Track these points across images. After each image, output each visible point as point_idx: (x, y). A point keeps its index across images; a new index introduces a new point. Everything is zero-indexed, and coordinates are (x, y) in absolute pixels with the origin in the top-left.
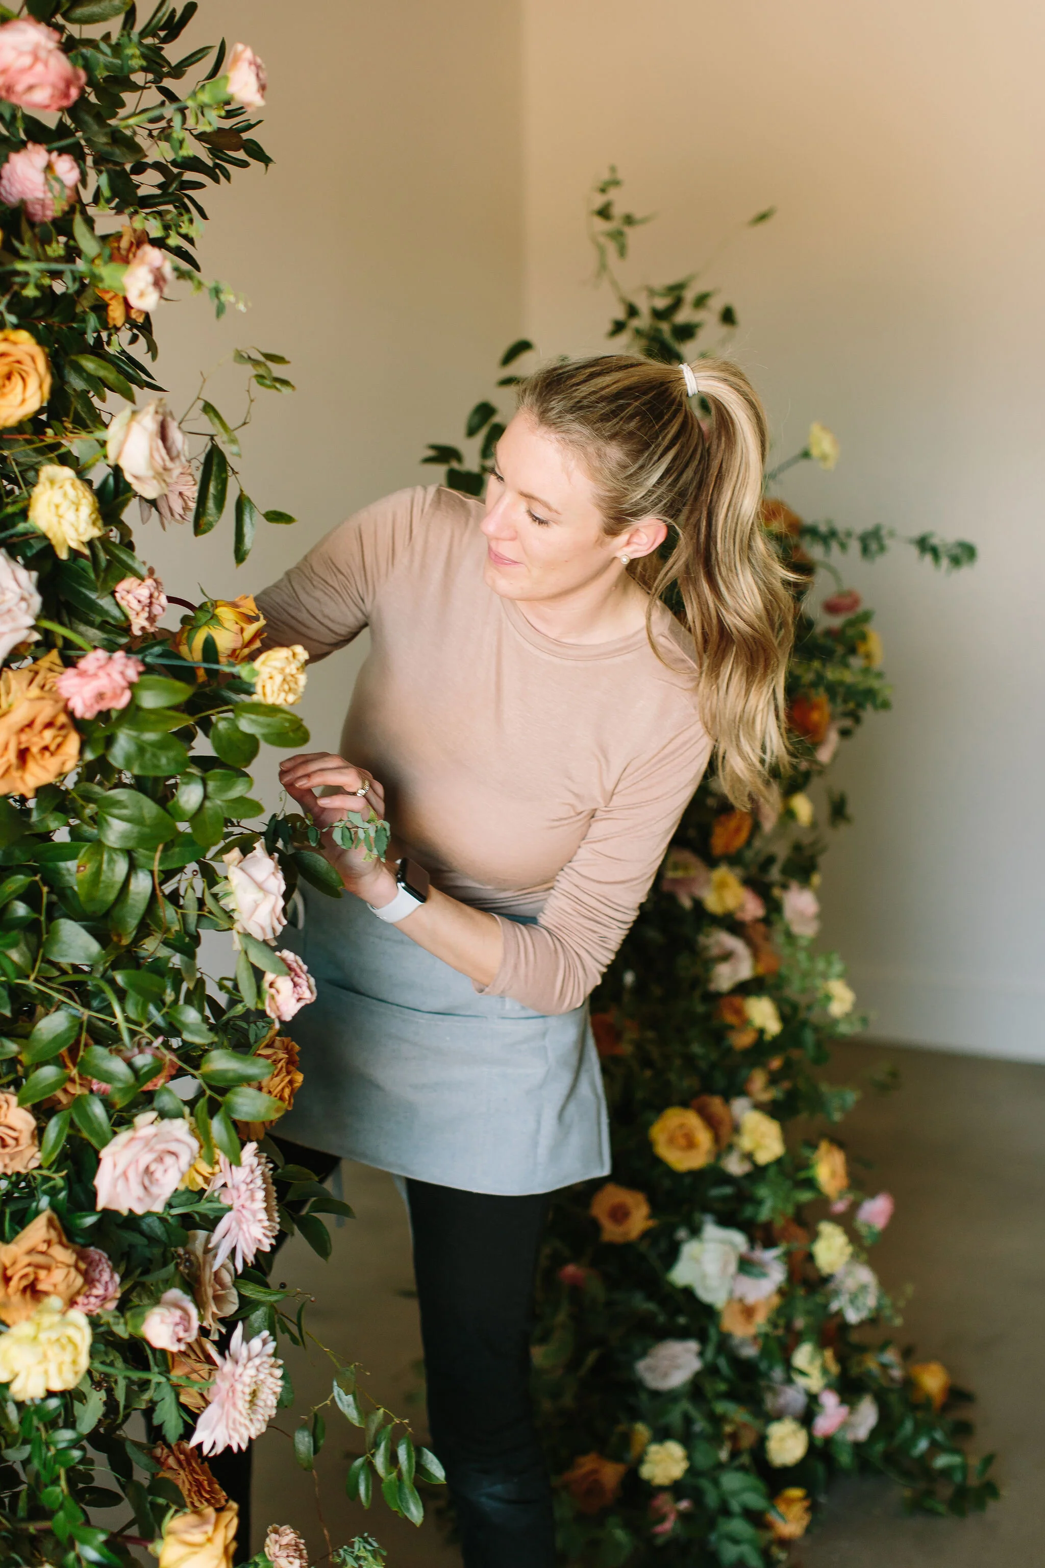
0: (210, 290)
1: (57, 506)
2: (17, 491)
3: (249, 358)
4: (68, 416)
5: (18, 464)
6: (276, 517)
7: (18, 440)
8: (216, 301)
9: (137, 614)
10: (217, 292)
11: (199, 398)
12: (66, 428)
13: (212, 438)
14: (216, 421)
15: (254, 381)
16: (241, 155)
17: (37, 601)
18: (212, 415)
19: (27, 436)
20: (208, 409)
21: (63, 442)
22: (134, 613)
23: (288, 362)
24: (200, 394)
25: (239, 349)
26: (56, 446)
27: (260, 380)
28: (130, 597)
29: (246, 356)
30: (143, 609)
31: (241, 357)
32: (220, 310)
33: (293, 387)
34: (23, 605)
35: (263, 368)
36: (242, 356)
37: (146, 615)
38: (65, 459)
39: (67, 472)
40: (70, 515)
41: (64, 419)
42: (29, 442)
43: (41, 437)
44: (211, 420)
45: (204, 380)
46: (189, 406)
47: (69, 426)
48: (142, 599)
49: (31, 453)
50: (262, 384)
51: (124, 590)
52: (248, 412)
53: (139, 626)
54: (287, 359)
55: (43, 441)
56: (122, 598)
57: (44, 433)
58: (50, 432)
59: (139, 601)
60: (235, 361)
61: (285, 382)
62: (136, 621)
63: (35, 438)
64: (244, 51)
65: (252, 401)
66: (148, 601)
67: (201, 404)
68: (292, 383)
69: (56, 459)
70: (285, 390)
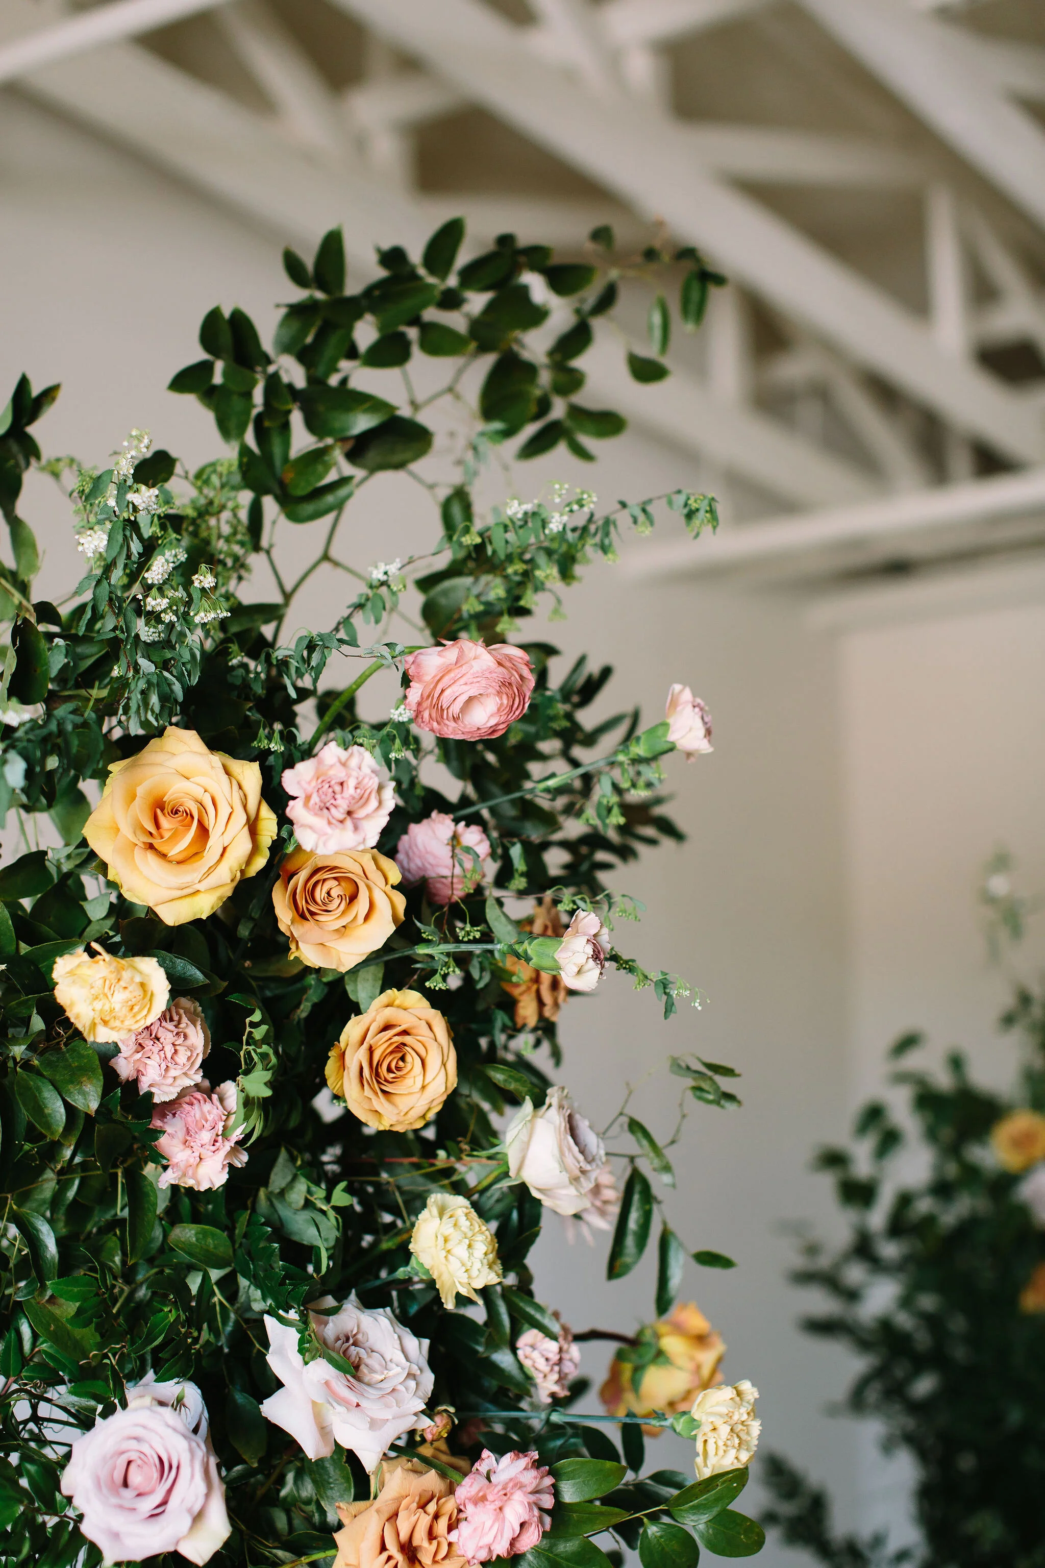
0: (656, 983)
1: (446, 1240)
2: (399, 1223)
3: (688, 1068)
4: (464, 1136)
5: (402, 1193)
6: (709, 1259)
7: (401, 1164)
8: (665, 997)
9: (545, 1376)
10: (664, 985)
11: (621, 1114)
12: (461, 1151)
13: (632, 1159)
14: (645, 1143)
15: (690, 1094)
16: (649, 831)
17: (428, 1379)
18: (640, 1135)
19: (415, 1159)
20: (636, 1128)
21: (459, 1166)
22: (541, 1375)
23: (739, 1075)
24: (623, 1108)
25: (676, 1056)
26: (448, 1172)
27: (698, 1093)
28: (535, 1355)
29: (683, 1065)
30: (552, 1370)
31: (680, 1068)
32: (669, 1008)
33: (739, 1102)
34: (412, 1384)
35: (709, 1082)
36: (679, 1066)
37: (555, 1377)
38: (459, 1188)
39: (459, 1203)
40: (461, 1251)
41: (460, 1139)
42: (417, 1166)
43: (432, 1161)
44: (638, 1141)
45: (630, 1093)
46: (610, 1121)
47: (466, 1147)
48: (550, 1356)
49: (421, 1180)
50: (700, 1098)
51: (526, 1345)
52: (678, 1131)
53: (547, 1392)
54: (737, 1071)
55: (433, 1165)
56: (526, 1357)
57: (435, 1156)
58: (442, 1154)
59: (547, 1359)
60: (673, 1072)
61: (730, 1097)
62: (545, 1384)
63: (424, 1162)
64: (681, 691)
65: (684, 1116)
66: (557, 1357)
67: (625, 1120)
68: (739, 1097)
69: (449, 1186)
70: (730, 1106)
